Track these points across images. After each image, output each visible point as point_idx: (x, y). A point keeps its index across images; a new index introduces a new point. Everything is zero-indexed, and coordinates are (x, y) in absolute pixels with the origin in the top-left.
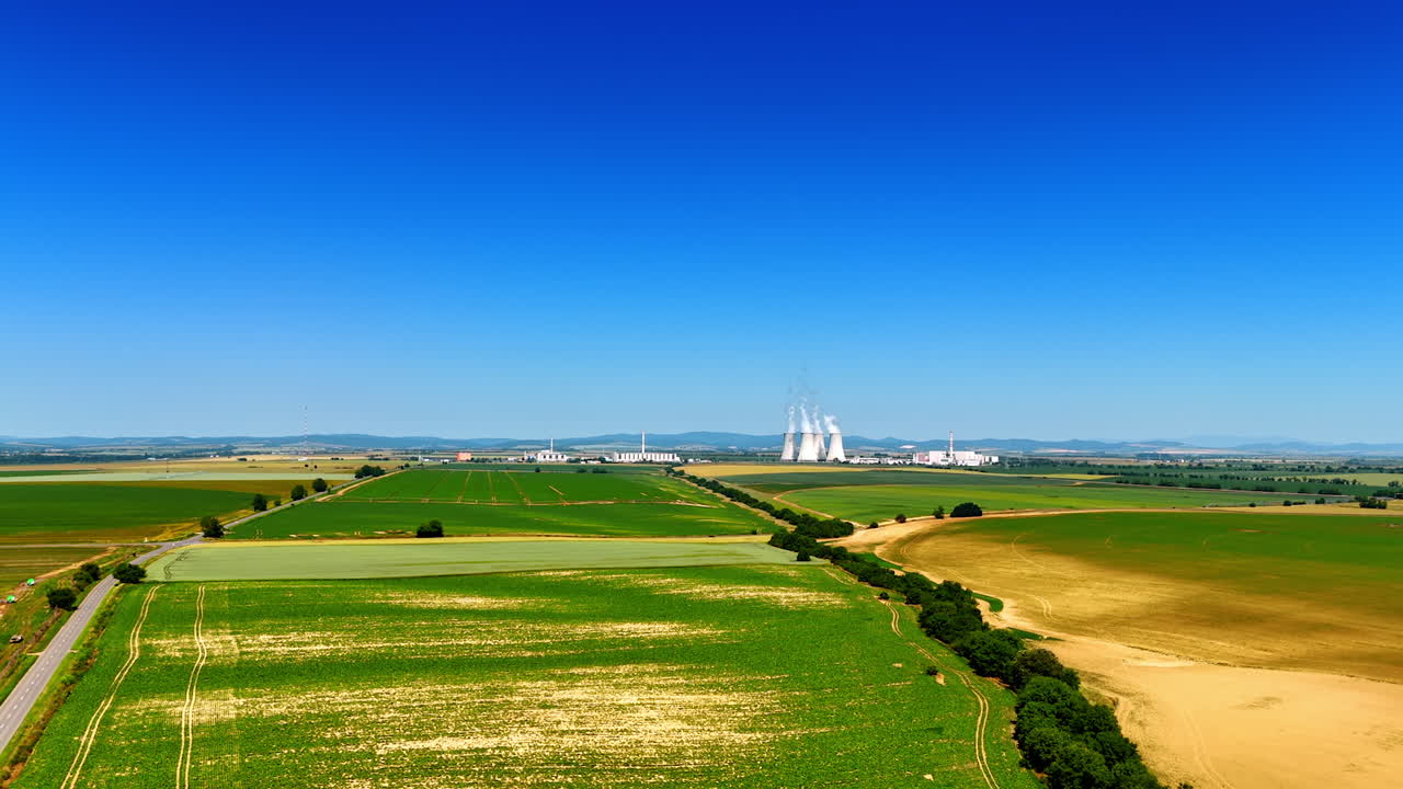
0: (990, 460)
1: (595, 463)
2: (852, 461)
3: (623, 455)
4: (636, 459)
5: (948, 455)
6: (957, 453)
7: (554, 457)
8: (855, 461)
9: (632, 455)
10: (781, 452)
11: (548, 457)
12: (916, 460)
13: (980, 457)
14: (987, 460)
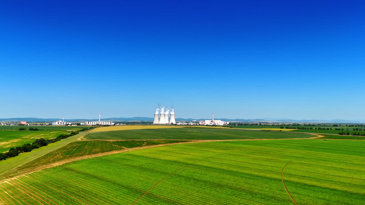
0: (226, 123)
1: (75, 125)
2: (178, 124)
3: (90, 122)
4: (95, 124)
5: (212, 122)
6: (215, 121)
7: (62, 123)
8: (179, 124)
9: (93, 122)
10: (153, 120)
11: (60, 123)
12: (200, 123)
13: (223, 122)
14: (225, 123)
